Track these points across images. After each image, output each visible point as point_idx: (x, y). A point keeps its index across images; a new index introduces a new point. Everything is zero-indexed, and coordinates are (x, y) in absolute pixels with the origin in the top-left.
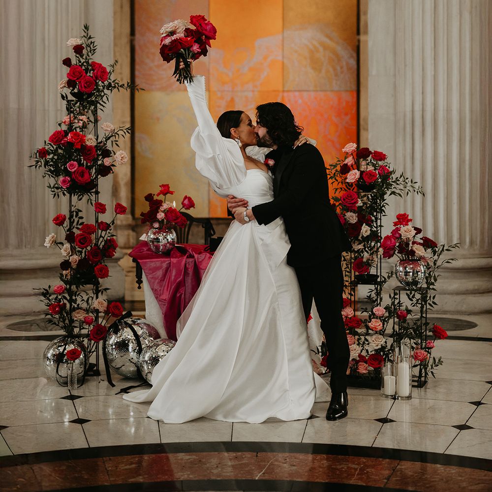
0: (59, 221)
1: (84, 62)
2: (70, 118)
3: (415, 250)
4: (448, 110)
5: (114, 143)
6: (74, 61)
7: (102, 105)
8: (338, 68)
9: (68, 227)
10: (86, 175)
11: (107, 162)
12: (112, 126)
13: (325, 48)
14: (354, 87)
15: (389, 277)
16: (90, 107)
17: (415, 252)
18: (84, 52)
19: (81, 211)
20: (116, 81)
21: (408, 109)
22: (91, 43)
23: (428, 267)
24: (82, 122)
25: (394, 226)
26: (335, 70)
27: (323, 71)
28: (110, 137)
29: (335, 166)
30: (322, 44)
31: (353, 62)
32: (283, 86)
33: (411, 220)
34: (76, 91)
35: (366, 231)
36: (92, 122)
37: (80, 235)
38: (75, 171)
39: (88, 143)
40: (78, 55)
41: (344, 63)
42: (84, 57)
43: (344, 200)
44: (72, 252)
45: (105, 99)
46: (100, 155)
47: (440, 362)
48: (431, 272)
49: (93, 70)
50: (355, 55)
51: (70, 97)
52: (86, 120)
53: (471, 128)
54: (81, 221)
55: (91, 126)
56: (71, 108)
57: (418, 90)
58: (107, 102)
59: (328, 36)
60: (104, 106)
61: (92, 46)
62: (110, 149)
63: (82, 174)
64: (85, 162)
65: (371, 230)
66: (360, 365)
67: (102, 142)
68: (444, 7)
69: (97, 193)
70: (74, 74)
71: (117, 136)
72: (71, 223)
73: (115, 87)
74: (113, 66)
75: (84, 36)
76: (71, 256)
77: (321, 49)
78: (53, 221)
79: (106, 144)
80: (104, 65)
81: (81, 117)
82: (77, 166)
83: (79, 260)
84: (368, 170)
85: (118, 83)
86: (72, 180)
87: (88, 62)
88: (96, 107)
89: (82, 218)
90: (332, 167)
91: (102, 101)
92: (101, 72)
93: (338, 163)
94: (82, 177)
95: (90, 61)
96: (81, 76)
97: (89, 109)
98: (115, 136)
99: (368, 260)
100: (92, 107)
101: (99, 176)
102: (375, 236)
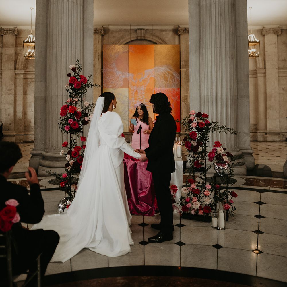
0: (65, 145)
1: (76, 75)
2: (70, 100)
3: (224, 158)
4: (222, 95)
5: (89, 110)
6: (72, 75)
7: (84, 94)
8: (174, 80)
9: (70, 147)
10: (77, 125)
11: (86, 119)
12: (88, 103)
13: (169, 73)
14: (179, 87)
15: (209, 168)
16: (79, 95)
17: (224, 159)
18: (77, 71)
19: (75, 140)
20: (91, 83)
21: (206, 94)
22: (80, 67)
23: (229, 166)
24: (75, 101)
25: (214, 147)
26: (172, 81)
27: (168, 81)
28: (88, 108)
29: (185, 120)
30: (168, 72)
31: (178, 78)
32: (155, 86)
33: (221, 145)
34: (73, 88)
35: (201, 149)
36: (80, 101)
37: (74, 151)
38: (72, 123)
39: (78, 111)
40: (74, 72)
41: (176, 78)
42: (77, 73)
43: (191, 135)
44: (71, 158)
45: (85, 91)
46: (83, 116)
47: (235, 209)
48: (230, 168)
49: (80, 79)
50: (179, 76)
51: (71, 91)
52: (77, 101)
53: (231, 102)
54: (75, 144)
55: (80, 103)
56: (71, 95)
57: (210, 87)
58: (86, 92)
59: (170, 69)
60: (85, 94)
61: (80, 68)
62: (88, 113)
63: (75, 124)
64: (77, 119)
65: (203, 149)
66: (200, 211)
67: (84, 110)
68: (219, 56)
69: (82, 132)
70: (72, 80)
71: (91, 107)
72: (71, 145)
73: (90, 86)
74: (90, 77)
75: (77, 64)
76: (70, 160)
77: (167, 73)
78: (62, 145)
79: (86, 111)
80: (85, 77)
81: (75, 99)
82: (72, 121)
83: (74, 163)
84: (201, 122)
85: (91, 84)
86: (70, 127)
87: (78, 76)
88: (81, 95)
89: (75, 143)
90: (184, 120)
91: (85, 92)
92: (84, 80)
93: (186, 118)
94: (75, 126)
95: (79, 75)
96: (75, 81)
97: (78, 96)
98: (90, 107)
99: (201, 162)
100: (80, 95)
101: (83, 125)
102: (204, 151)
